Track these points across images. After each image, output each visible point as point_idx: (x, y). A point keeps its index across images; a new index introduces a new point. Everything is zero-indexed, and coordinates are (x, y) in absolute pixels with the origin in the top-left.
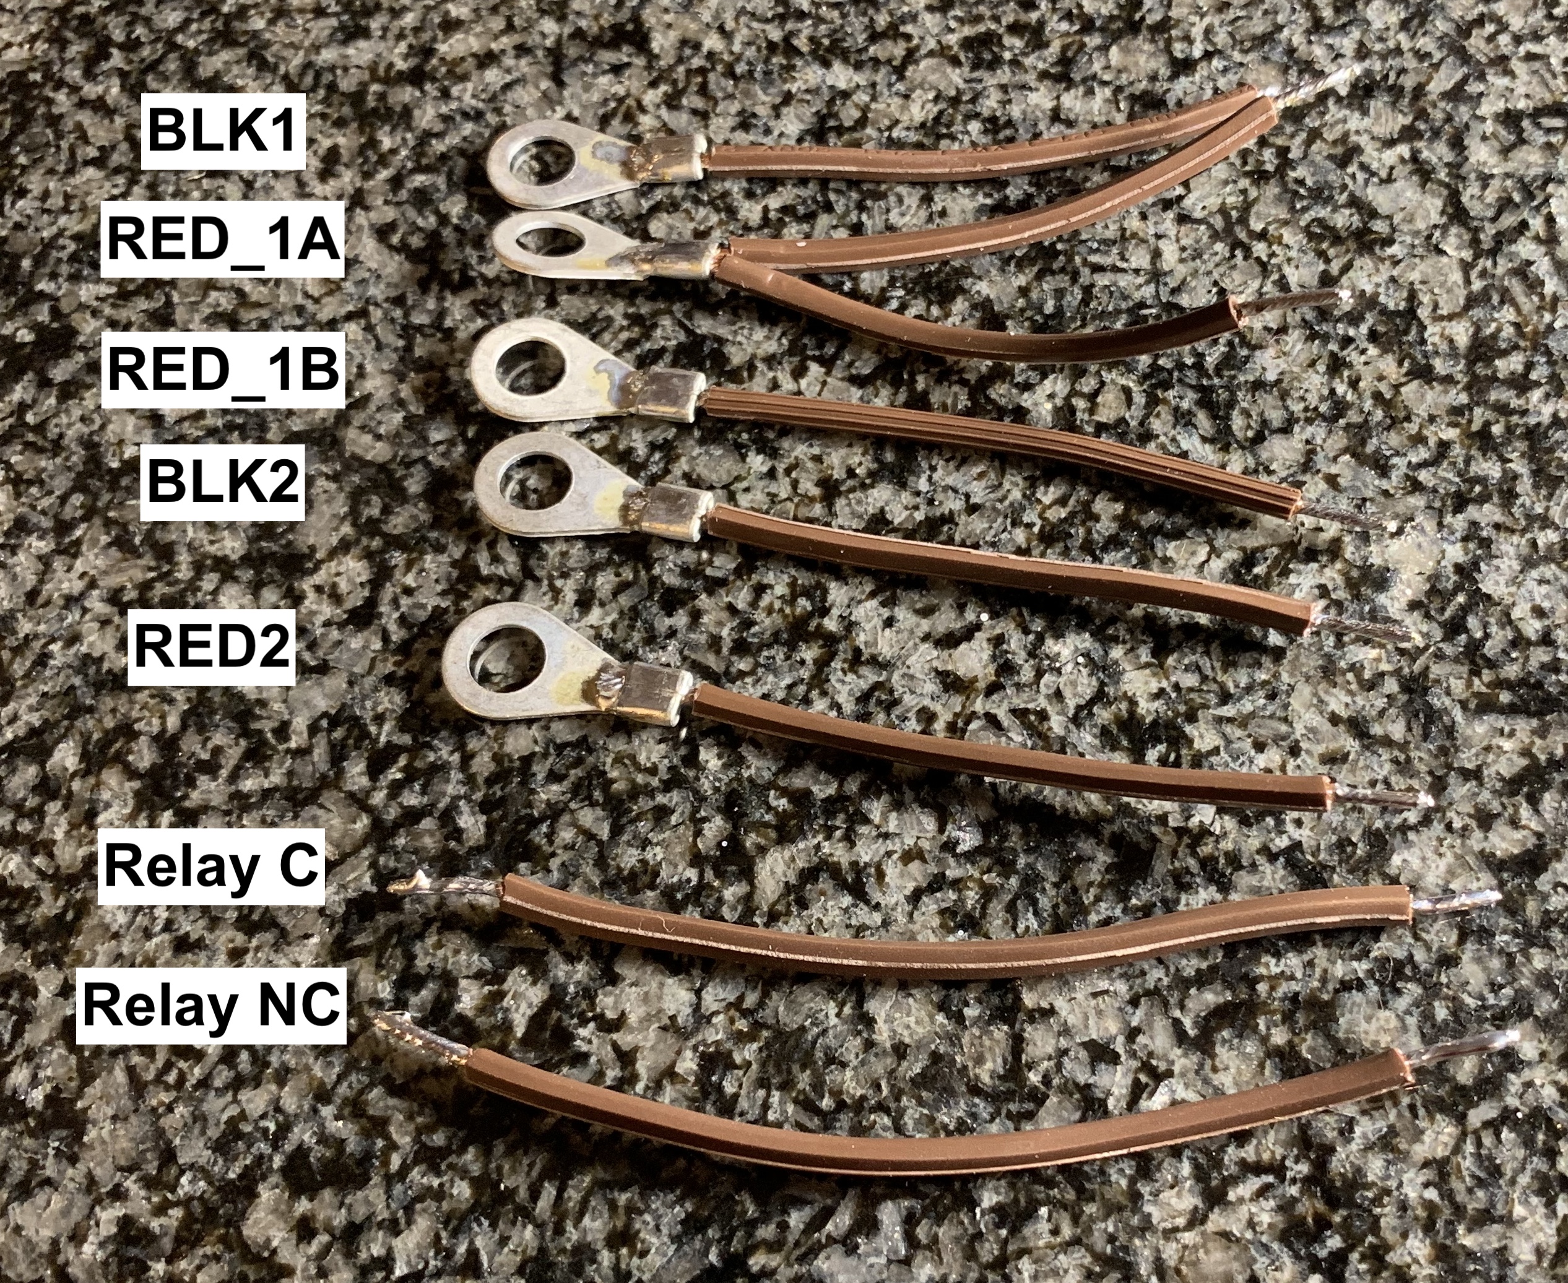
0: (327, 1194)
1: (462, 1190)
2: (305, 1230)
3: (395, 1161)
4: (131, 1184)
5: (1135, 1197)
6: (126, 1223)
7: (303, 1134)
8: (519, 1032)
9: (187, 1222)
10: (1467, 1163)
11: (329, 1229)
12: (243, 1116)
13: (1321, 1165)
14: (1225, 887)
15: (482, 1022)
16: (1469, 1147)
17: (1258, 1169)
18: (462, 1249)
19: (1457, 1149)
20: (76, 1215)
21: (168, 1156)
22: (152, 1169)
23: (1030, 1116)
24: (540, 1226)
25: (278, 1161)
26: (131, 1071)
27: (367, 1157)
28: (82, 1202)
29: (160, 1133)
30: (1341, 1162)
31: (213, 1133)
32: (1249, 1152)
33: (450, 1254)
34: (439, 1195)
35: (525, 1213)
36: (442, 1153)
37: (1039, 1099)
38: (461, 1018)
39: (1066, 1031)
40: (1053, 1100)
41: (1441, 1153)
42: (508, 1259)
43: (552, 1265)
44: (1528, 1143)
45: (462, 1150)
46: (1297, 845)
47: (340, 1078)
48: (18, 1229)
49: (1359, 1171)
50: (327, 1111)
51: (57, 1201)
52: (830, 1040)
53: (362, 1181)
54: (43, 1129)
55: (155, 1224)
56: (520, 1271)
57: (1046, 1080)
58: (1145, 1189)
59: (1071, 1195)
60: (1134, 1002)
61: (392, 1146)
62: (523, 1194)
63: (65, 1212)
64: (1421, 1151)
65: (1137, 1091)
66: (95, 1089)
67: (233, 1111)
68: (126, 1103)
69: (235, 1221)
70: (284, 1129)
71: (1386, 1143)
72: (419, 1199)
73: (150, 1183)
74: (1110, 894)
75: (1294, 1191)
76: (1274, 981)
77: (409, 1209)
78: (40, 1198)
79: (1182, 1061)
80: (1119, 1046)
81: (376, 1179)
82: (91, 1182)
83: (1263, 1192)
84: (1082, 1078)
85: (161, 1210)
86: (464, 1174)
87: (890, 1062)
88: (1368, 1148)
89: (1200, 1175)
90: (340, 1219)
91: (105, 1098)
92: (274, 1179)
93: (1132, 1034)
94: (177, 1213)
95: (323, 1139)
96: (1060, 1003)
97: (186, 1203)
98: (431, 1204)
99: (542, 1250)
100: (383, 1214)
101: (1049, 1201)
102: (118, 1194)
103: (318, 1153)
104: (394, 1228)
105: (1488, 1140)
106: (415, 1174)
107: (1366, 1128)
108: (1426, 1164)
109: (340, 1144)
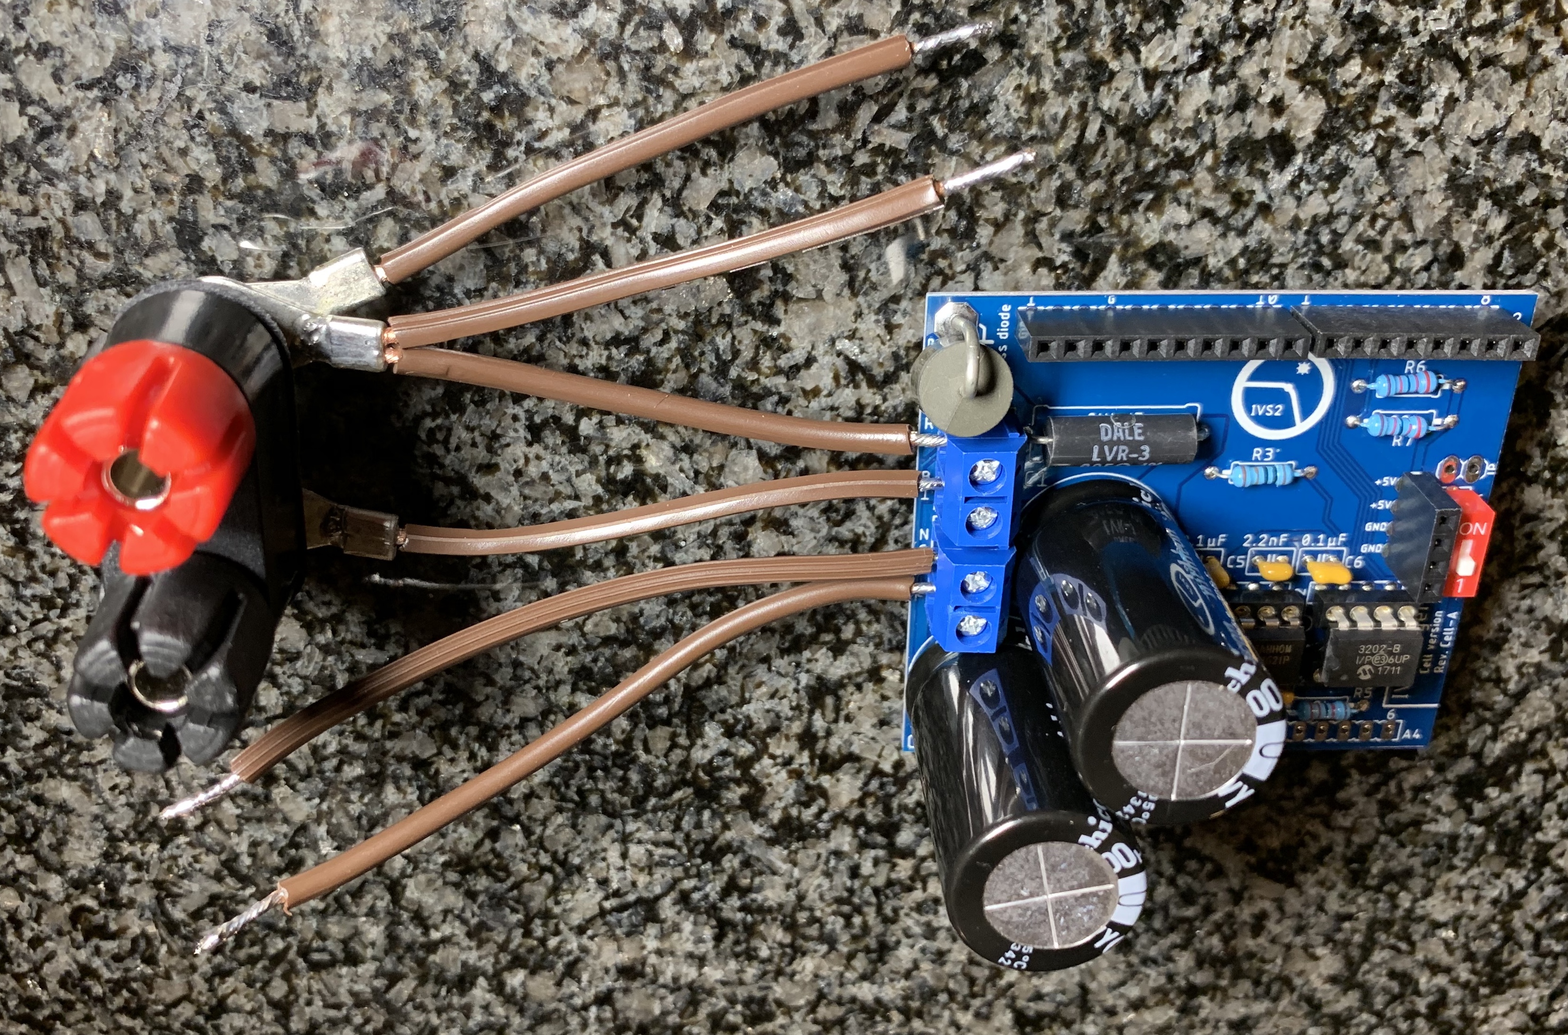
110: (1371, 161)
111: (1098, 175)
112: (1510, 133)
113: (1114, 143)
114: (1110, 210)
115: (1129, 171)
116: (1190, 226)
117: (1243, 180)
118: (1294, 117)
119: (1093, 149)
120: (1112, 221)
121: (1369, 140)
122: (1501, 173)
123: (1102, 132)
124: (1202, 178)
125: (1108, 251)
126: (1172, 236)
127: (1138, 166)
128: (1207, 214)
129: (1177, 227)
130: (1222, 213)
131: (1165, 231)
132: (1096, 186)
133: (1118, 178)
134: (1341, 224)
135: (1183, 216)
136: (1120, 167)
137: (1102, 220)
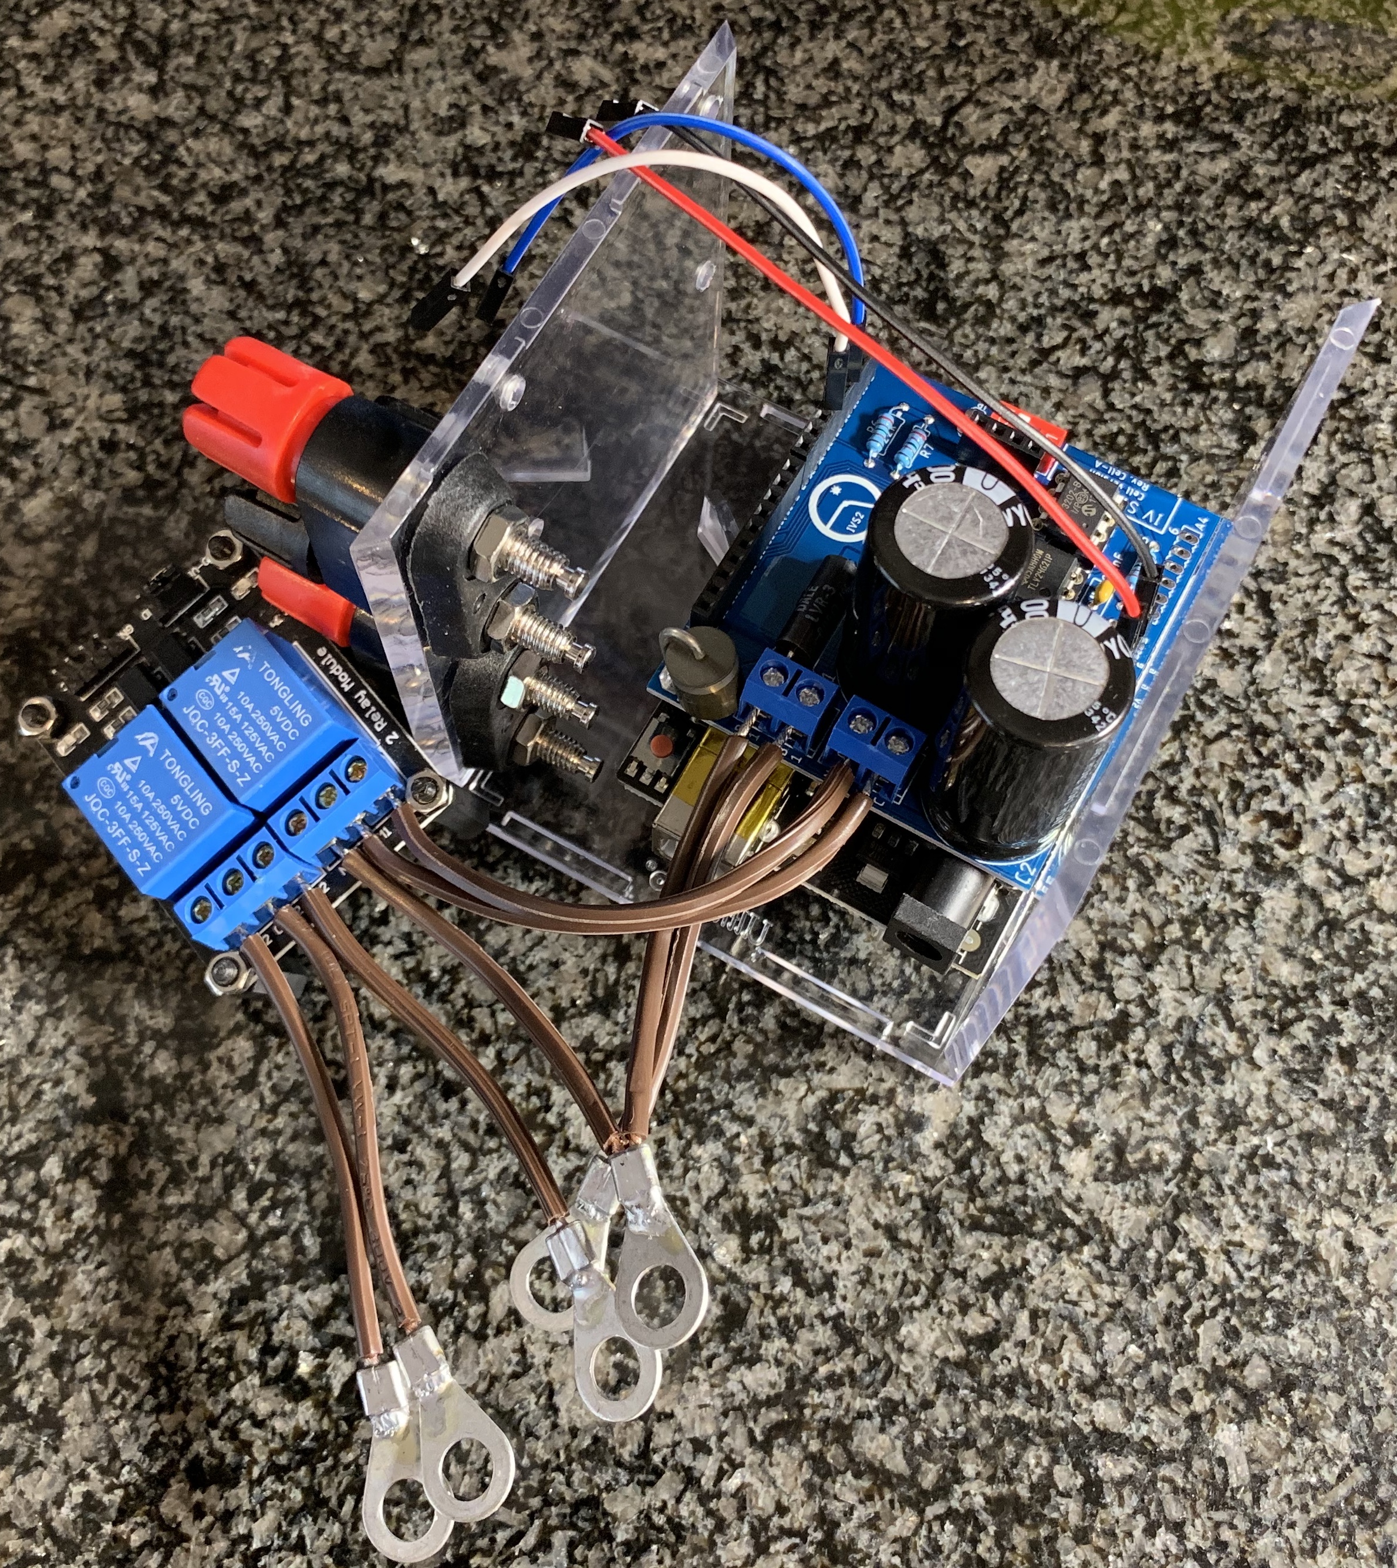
0: (213, 1489)
1: (296, 1496)
2: (198, 1512)
3: (256, 1472)
4: (91, 1470)
5: (712, 1544)
6: (88, 1496)
7: (199, 1447)
8: (336, 1392)
9: (126, 1498)
10: (921, 1542)
11: (213, 1512)
12: (162, 1432)
13: (830, 1535)
14: (791, 1340)
15: (314, 1383)
16: (924, 1532)
17: (789, 1533)
18: (294, 1534)
19: (916, 1533)
20: (57, 1488)
21: (115, 1454)
22: (104, 1461)
23: (652, 1484)
24: (344, 1524)
25: (183, 1465)
26: (92, 1393)
27: (238, 1467)
28: (62, 1479)
29: (110, 1438)
30: (841, 1534)
31: (144, 1441)
32: (786, 1522)
33: (286, 1536)
34: (282, 1497)
35: (334, 1515)
36: (286, 1469)
37: (658, 1473)
38: (300, 1380)
39: (679, 1429)
40: (668, 1474)
41: (905, 1533)
42: (323, 1544)
43: (349, 1551)
44: (961, 1533)
45: (297, 1468)
46: (841, 1315)
47: (224, 1411)
48: (21, 1493)
49: (852, 1540)
50: (215, 1434)
51: (46, 1477)
52: (530, 1419)
53: (235, 1484)
54: (36, 1428)
55: (106, 1498)
56: (330, 1553)
57: (664, 1461)
58: (719, 1539)
59: (672, 1538)
60: (725, 1414)
61: (254, 1462)
62: (334, 1502)
63: (51, 1485)
64: (893, 1531)
65: (721, 1474)
66: (69, 1404)
67: (156, 1427)
68: (89, 1415)
69: (156, 1501)
70: (188, 1442)
71: (872, 1523)
72: (270, 1498)
73: (103, 1471)
74: (717, 1337)
75: (811, 1550)
76: (815, 1408)
77: (263, 1504)
78: (35, 1473)
79: (752, 1457)
80: (713, 1443)
81: (244, 1483)
82: (67, 1467)
83: (791, 1549)
84: (687, 1462)
85: (109, 1489)
86: (298, 1484)
87: (567, 1438)
88: (861, 1526)
89: (754, 1533)
90: (220, 1506)
91: (76, 1410)
92: (181, 1476)
93: (721, 1436)
94: (119, 1492)
95: (212, 1452)
96: (678, 1411)
97: (125, 1486)
98: (276, 1502)
99: (344, 1541)
100: (246, 1506)
101: (658, 1541)
102: (83, 1476)
103: (209, 1461)
104: (253, 1516)
105: (936, 1528)
106: (268, 1481)
107: (862, 1513)
108: (895, 1540)
109: (222, 1457)
110: (124, 1457)
111: (347, 1467)
112: (13, 1469)
113: (331, 1493)
114: (338, 1435)
115: (321, 1468)
116: (273, 1414)
117: (227, 1448)
118: (185, 1501)
119: (349, 1489)
120: (336, 1424)
121: (125, 1474)
122: (19, 1434)
123: (341, 1504)
124: (261, 1456)
125: (340, 1400)
126: (288, 1407)
127: (313, 1471)
128: (259, 1424)
129: (284, 1414)
130: (247, 1423)
131: (293, 1412)
132: (348, 1457)
133: (330, 1462)
134: (150, 1403)
135: (278, 1424)
136: (327, 1472)
137: (344, 1427)
